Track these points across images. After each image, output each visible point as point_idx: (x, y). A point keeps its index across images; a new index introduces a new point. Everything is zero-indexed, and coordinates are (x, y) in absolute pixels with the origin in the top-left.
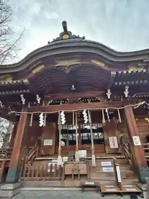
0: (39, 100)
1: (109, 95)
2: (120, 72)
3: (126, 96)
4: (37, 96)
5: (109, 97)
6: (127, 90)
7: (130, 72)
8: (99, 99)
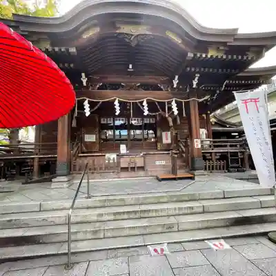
0: (84, 81)
1: (175, 82)
2: (198, 55)
3: (194, 86)
4: (83, 74)
5: (175, 86)
6: (197, 78)
7: (209, 56)
8: (162, 87)
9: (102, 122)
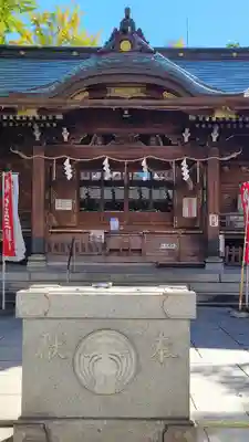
0: (66, 136)
1: (186, 136)
3: (214, 140)
4: (65, 129)
5: (186, 140)
7: (214, 119)
9: (83, 178)
